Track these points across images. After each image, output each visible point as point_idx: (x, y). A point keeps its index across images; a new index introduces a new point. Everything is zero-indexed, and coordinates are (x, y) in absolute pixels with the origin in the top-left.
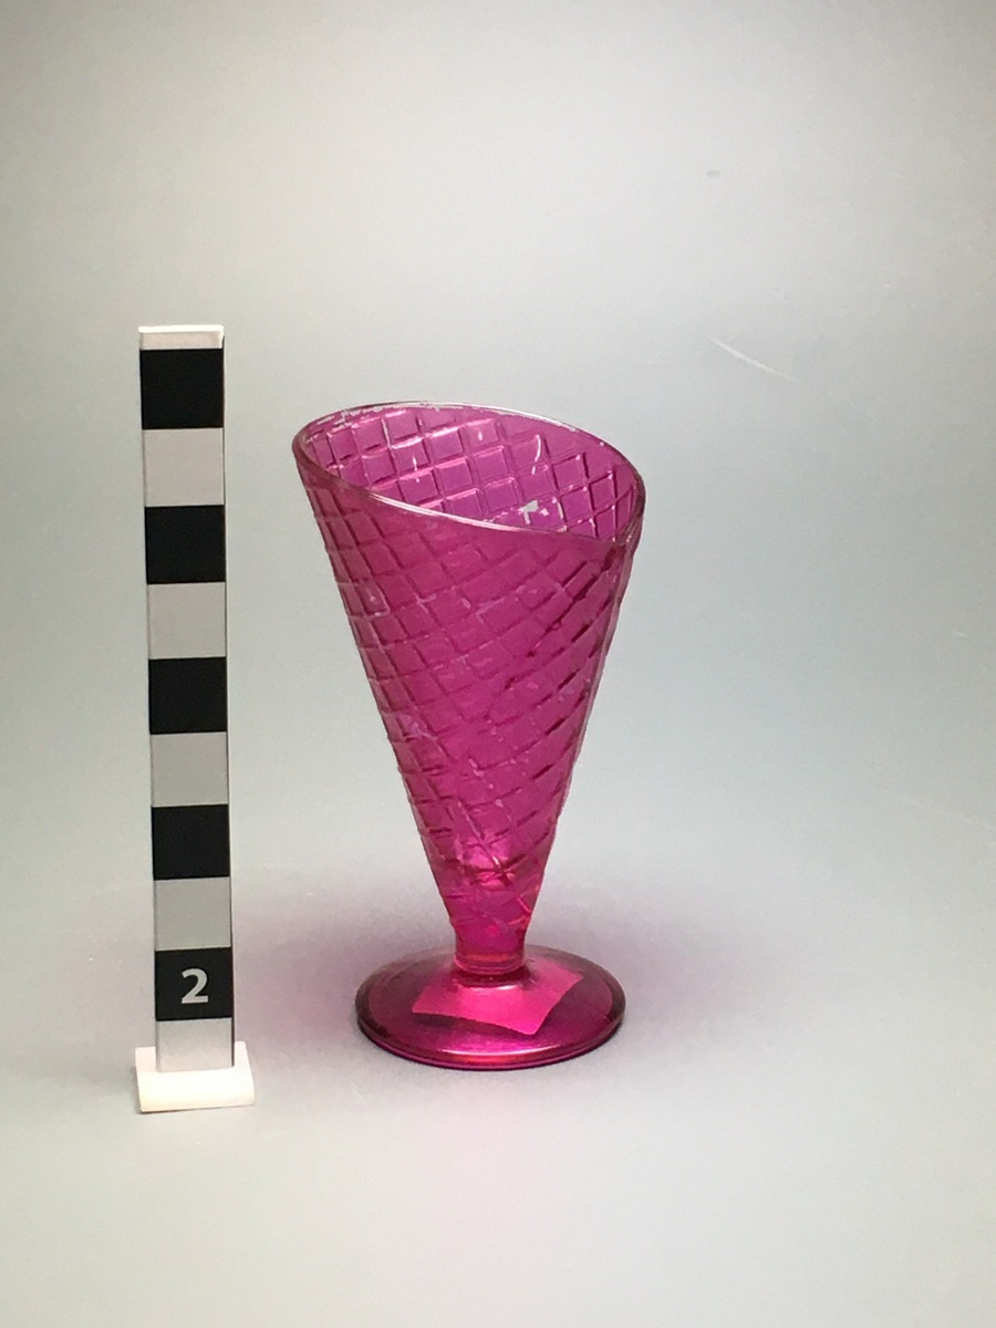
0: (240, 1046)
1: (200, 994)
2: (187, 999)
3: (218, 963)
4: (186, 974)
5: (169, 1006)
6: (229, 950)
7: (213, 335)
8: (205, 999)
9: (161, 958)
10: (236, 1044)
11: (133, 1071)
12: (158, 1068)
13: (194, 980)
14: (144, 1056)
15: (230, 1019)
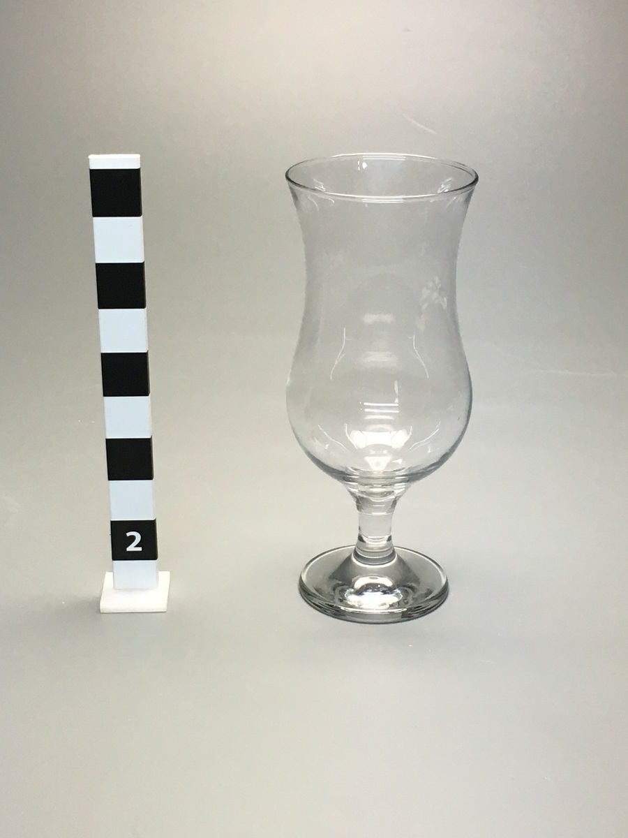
1: (136, 546)
2: (130, 549)
3: (148, 529)
4: (128, 534)
5: (119, 552)
6: (154, 522)
7: (133, 161)
8: (140, 549)
9: (114, 524)
12: (114, 587)
13: (133, 538)
15: (156, 560)
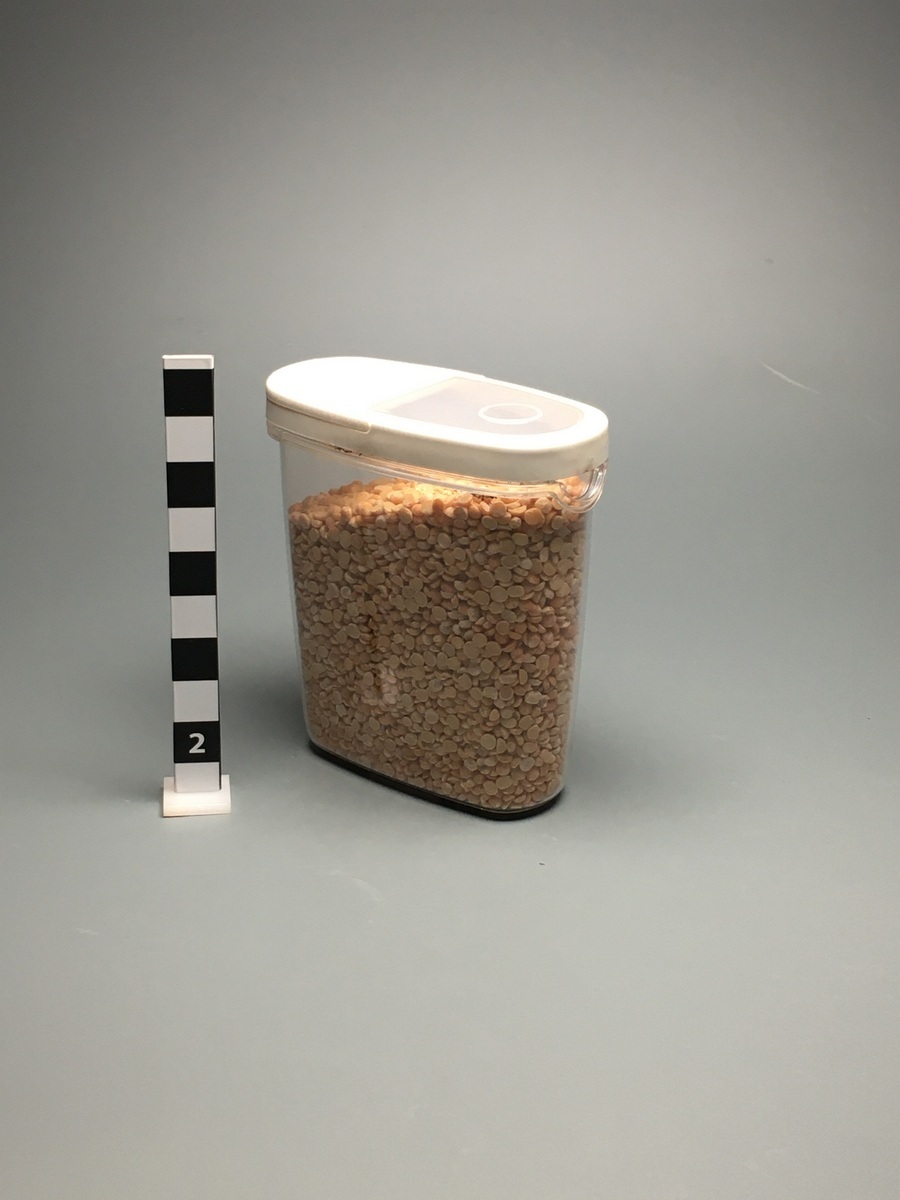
0: (225, 779)
1: (200, 748)
2: (191, 751)
3: (211, 730)
4: (192, 736)
5: (182, 755)
6: (218, 722)
7: (207, 361)
8: (203, 751)
9: (177, 726)
10: (222, 776)
11: (162, 790)
12: (175, 791)
13: (196, 740)
14: (168, 781)
15: (218, 764)
